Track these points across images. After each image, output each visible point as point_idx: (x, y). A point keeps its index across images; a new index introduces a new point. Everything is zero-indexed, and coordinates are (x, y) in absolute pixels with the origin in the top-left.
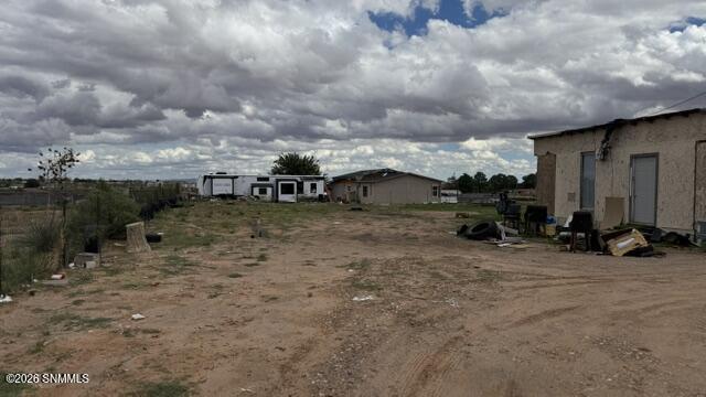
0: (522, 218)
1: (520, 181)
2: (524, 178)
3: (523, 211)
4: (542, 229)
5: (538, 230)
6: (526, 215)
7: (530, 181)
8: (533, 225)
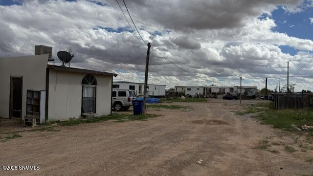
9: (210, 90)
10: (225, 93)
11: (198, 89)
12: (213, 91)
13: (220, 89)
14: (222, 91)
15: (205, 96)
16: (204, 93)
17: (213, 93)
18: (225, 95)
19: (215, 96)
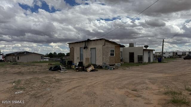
0: (67, 64)
1: (66, 55)
2: (67, 54)
3: (67, 62)
4: (71, 67)
5: (70, 67)
6: (67, 63)
7: (68, 54)
8: (69, 66)
9: (176, 53)
10: (186, 55)
11: (169, 53)
12: (178, 54)
13: (183, 53)
14: (184, 53)
15: (174, 57)
16: (173, 55)
17: (179, 55)
18: (186, 56)
19: (180, 56)
